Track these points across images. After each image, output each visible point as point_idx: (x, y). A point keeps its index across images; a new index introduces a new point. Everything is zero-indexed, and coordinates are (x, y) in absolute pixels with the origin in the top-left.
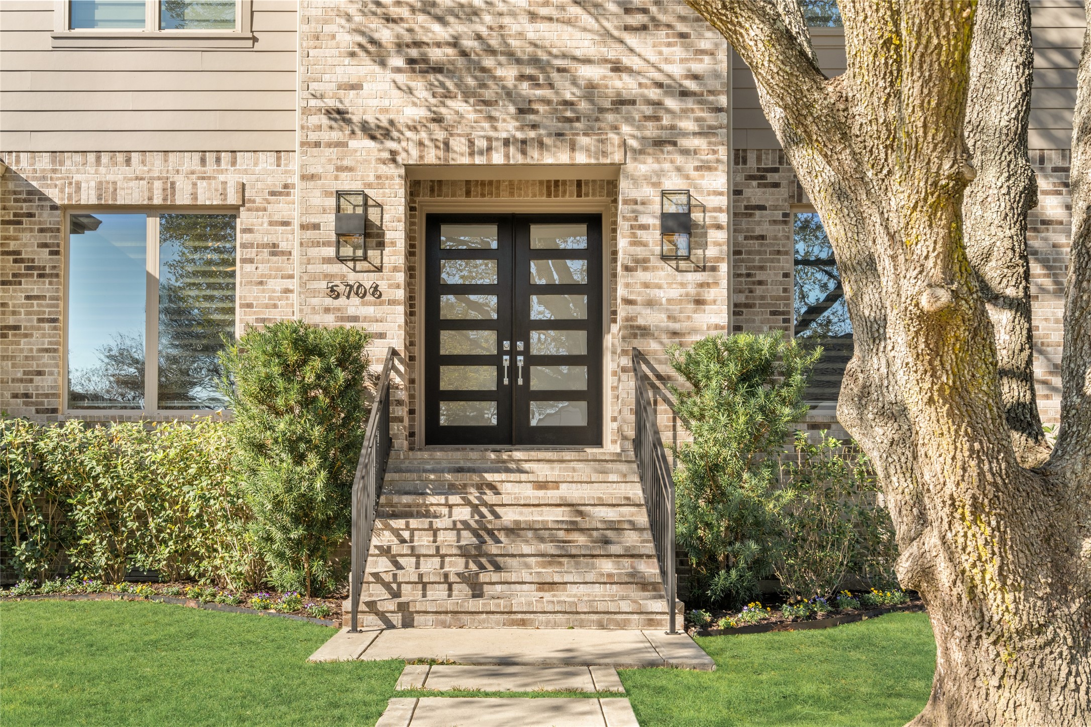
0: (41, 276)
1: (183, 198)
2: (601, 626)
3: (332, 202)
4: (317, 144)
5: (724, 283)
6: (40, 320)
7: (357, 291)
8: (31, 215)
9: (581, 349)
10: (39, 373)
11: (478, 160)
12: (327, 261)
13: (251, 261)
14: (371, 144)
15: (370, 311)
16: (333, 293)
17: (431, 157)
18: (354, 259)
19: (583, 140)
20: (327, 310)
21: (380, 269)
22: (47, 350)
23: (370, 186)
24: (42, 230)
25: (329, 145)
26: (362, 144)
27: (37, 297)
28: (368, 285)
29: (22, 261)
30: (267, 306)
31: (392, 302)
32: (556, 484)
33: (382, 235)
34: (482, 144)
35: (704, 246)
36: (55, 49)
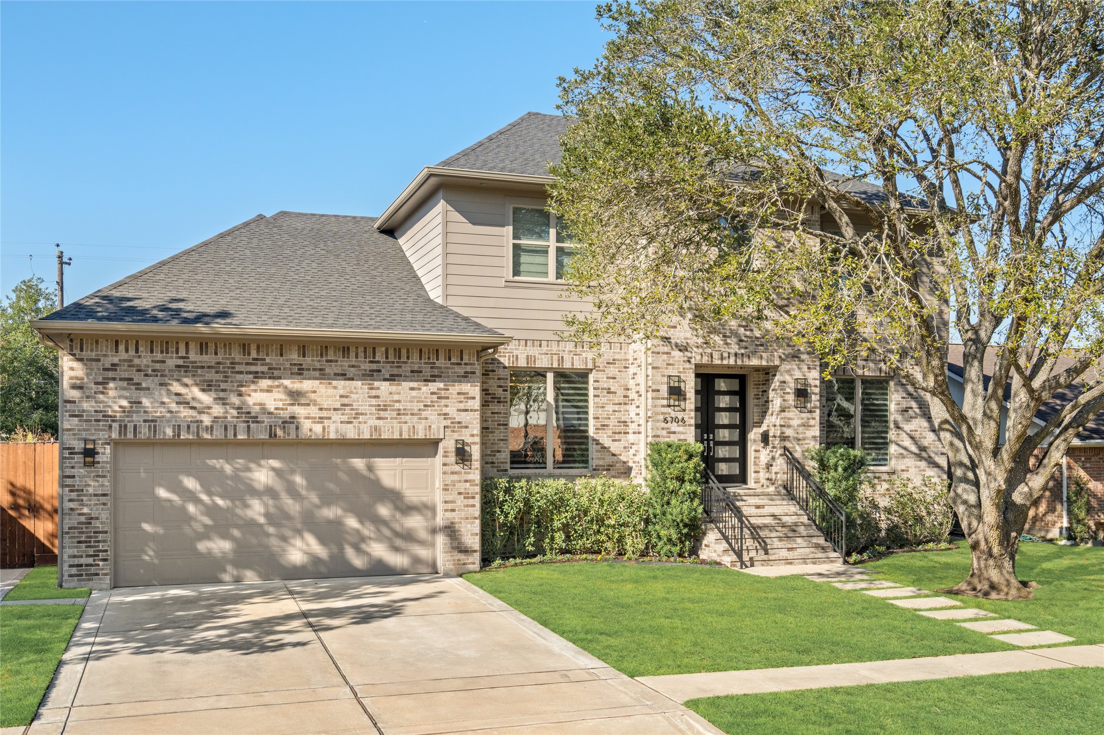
0: (499, 402)
1: (567, 365)
2: (814, 563)
3: (665, 379)
4: (658, 353)
5: (818, 418)
6: (499, 425)
7: (675, 420)
8: (493, 371)
9: (736, 438)
10: (499, 451)
11: (725, 362)
12: (663, 406)
13: (598, 396)
14: (681, 354)
15: (681, 429)
16: (666, 421)
17: (705, 360)
18: (674, 406)
19: (764, 355)
20: (663, 429)
21: (684, 410)
22: (502, 440)
23: (680, 372)
24: (499, 379)
25: (663, 353)
26: (676, 353)
27: (497, 413)
28: (680, 417)
29: (489, 394)
30: (606, 418)
31: (690, 425)
32: (763, 507)
33: (685, 395)
34: (725, 355)
35: (811, 402)
36: (506, 287)
